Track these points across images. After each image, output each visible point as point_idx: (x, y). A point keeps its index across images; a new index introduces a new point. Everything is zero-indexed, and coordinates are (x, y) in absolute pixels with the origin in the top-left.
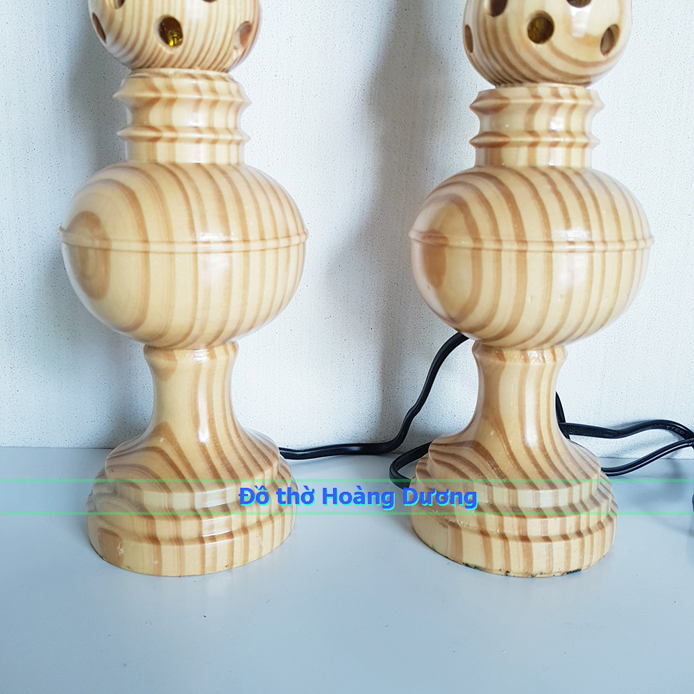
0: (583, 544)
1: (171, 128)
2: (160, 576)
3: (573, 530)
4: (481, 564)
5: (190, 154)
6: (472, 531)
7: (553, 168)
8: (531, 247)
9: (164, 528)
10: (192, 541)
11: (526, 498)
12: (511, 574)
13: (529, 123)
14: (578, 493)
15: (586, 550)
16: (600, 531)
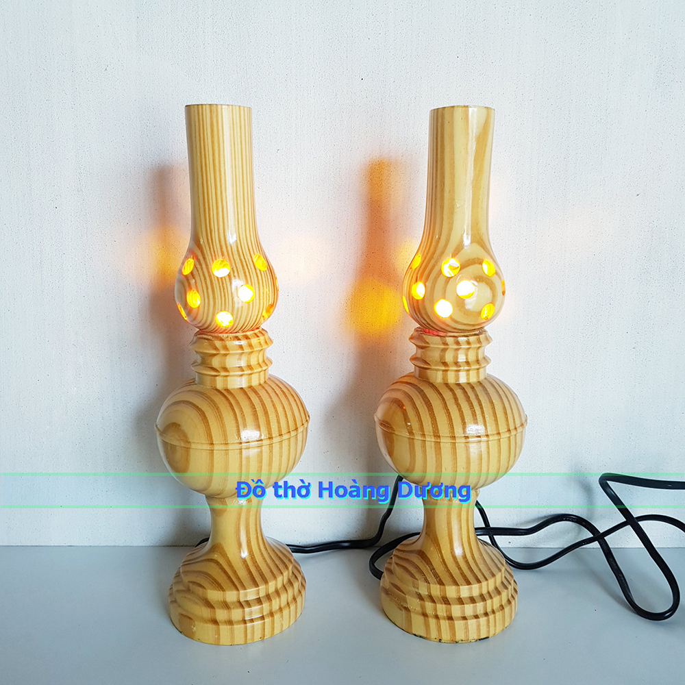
0: (488, 621)
1: (225, 369)
2: (218, 645)
3: (482, 612)
4: (424, 635)
5: (237, 382)
6: (417, 613)
7: (459, 385)
8: (442, 440)
9: (221, 614)
10: (238, 622)
11: (451, 592)
12: (442, 641)
13: (442, 357)
14: (486, 587)
15: (490, 624)
16: (501, 612)
